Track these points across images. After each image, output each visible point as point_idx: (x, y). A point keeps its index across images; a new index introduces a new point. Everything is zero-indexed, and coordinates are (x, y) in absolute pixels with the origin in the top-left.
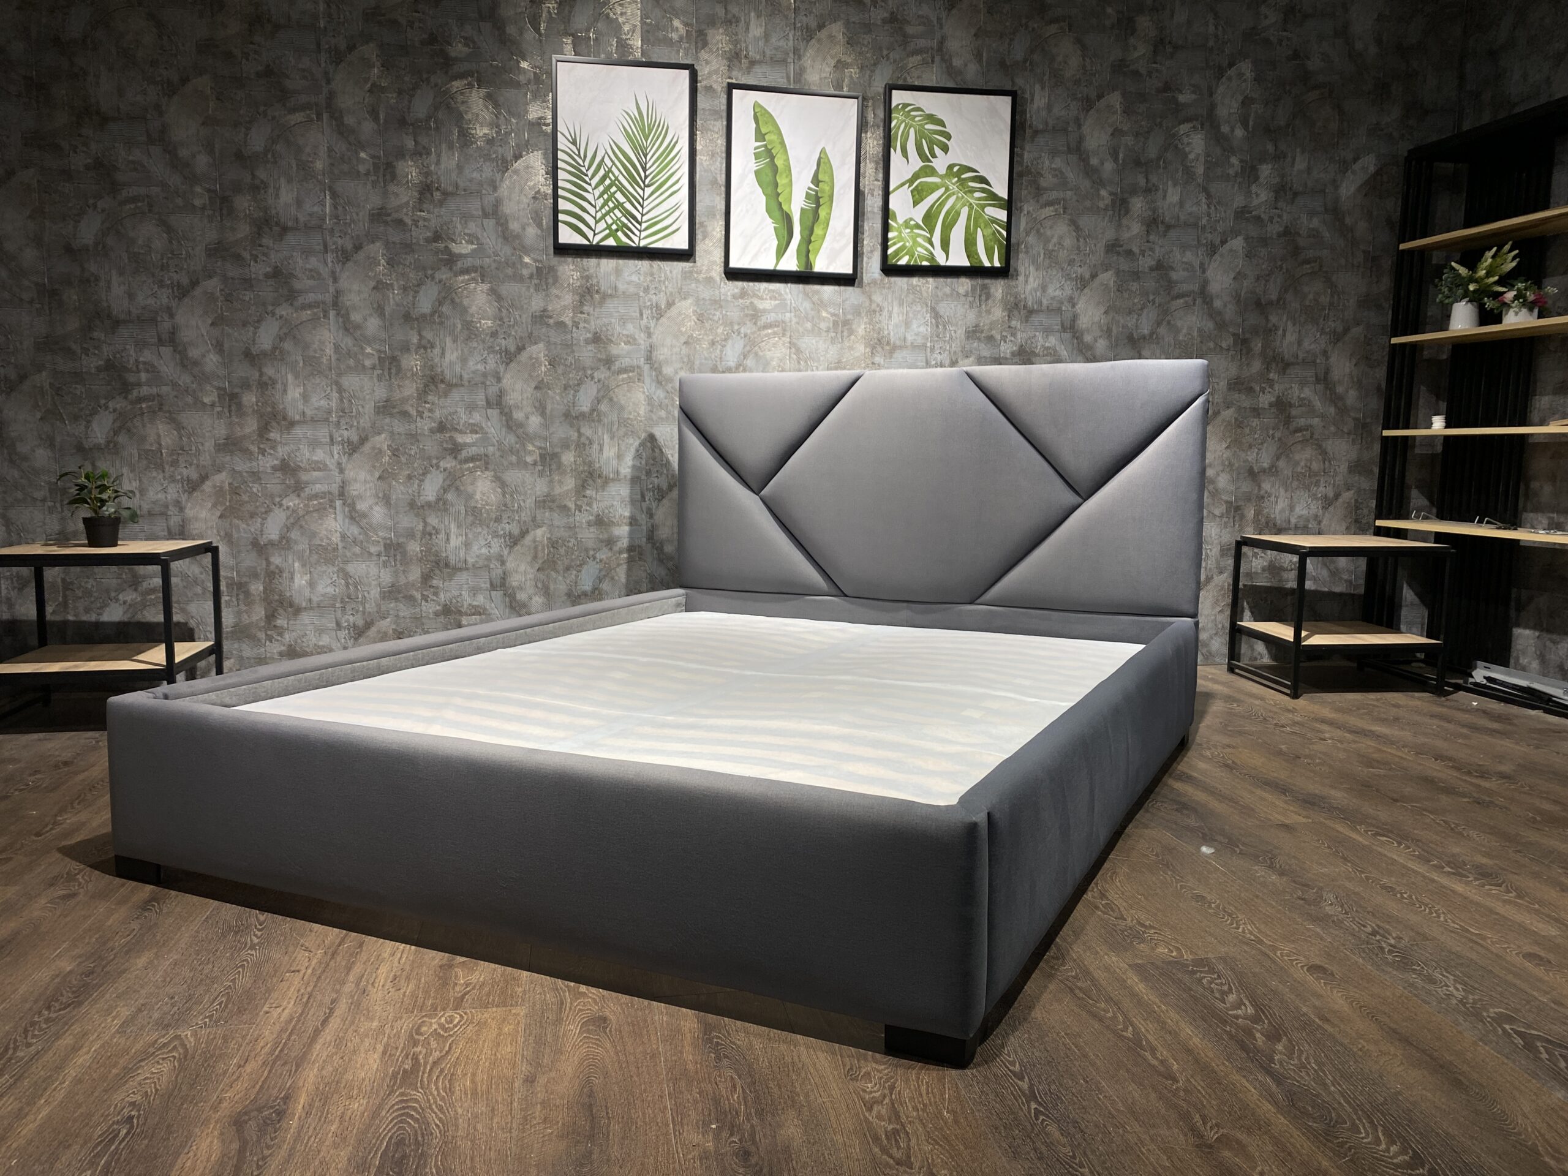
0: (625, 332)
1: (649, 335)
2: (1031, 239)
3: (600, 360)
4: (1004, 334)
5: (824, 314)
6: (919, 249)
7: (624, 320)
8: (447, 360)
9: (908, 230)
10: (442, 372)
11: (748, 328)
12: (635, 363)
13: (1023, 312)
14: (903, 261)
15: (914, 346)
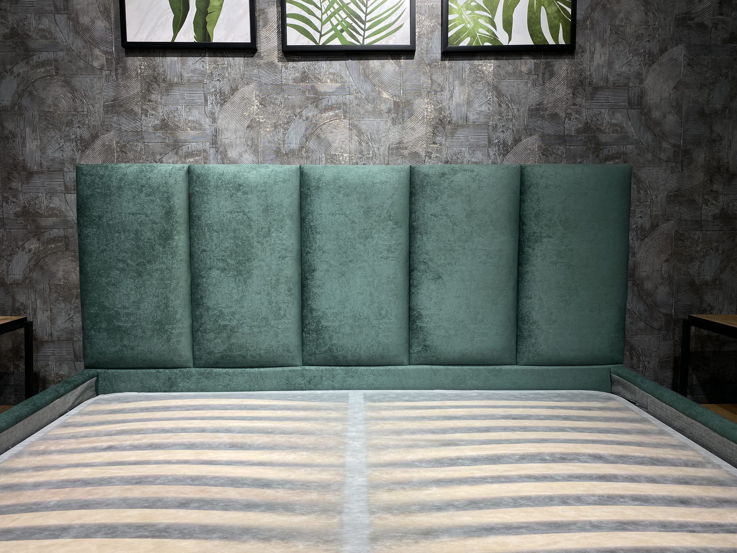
0: (191, 118)
1: (214, 120)
2: (597, 15)
3: (168, 145)
4: (569, 111)
5: (385, 95)
6: (481, 30)
7: (190, 105)
8: (28, 149)
9: (470, 12)
10: (24, 160)
11: (310, 112)
12: (200, 146)
13: (589, 89)
14: (465, 43)
15: (477, 126)
